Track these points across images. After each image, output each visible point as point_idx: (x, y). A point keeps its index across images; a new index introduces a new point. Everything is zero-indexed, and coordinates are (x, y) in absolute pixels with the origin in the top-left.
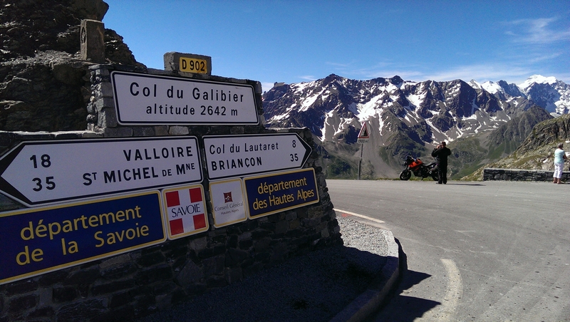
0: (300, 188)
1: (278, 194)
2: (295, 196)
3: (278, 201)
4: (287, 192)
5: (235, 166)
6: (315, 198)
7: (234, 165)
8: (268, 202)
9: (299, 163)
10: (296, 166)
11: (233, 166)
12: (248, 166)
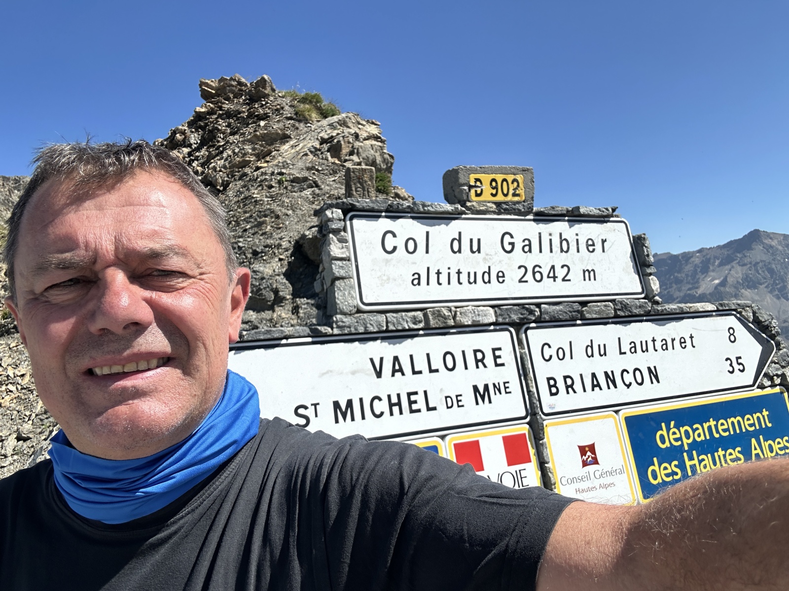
0: (755, 434)
1: (705, 447)
3: (707, 464)
5: (598, 385)
7: (596, 385)
8: (682, 466)
11: (593, 386)
12: (628, 386)
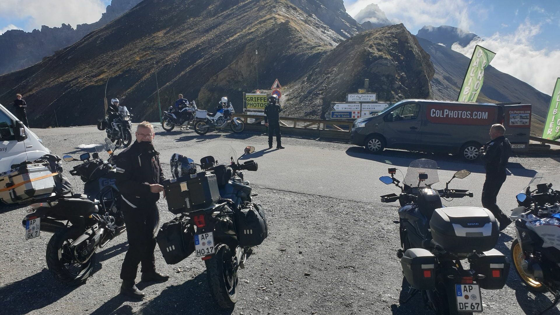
11: (368, 109)
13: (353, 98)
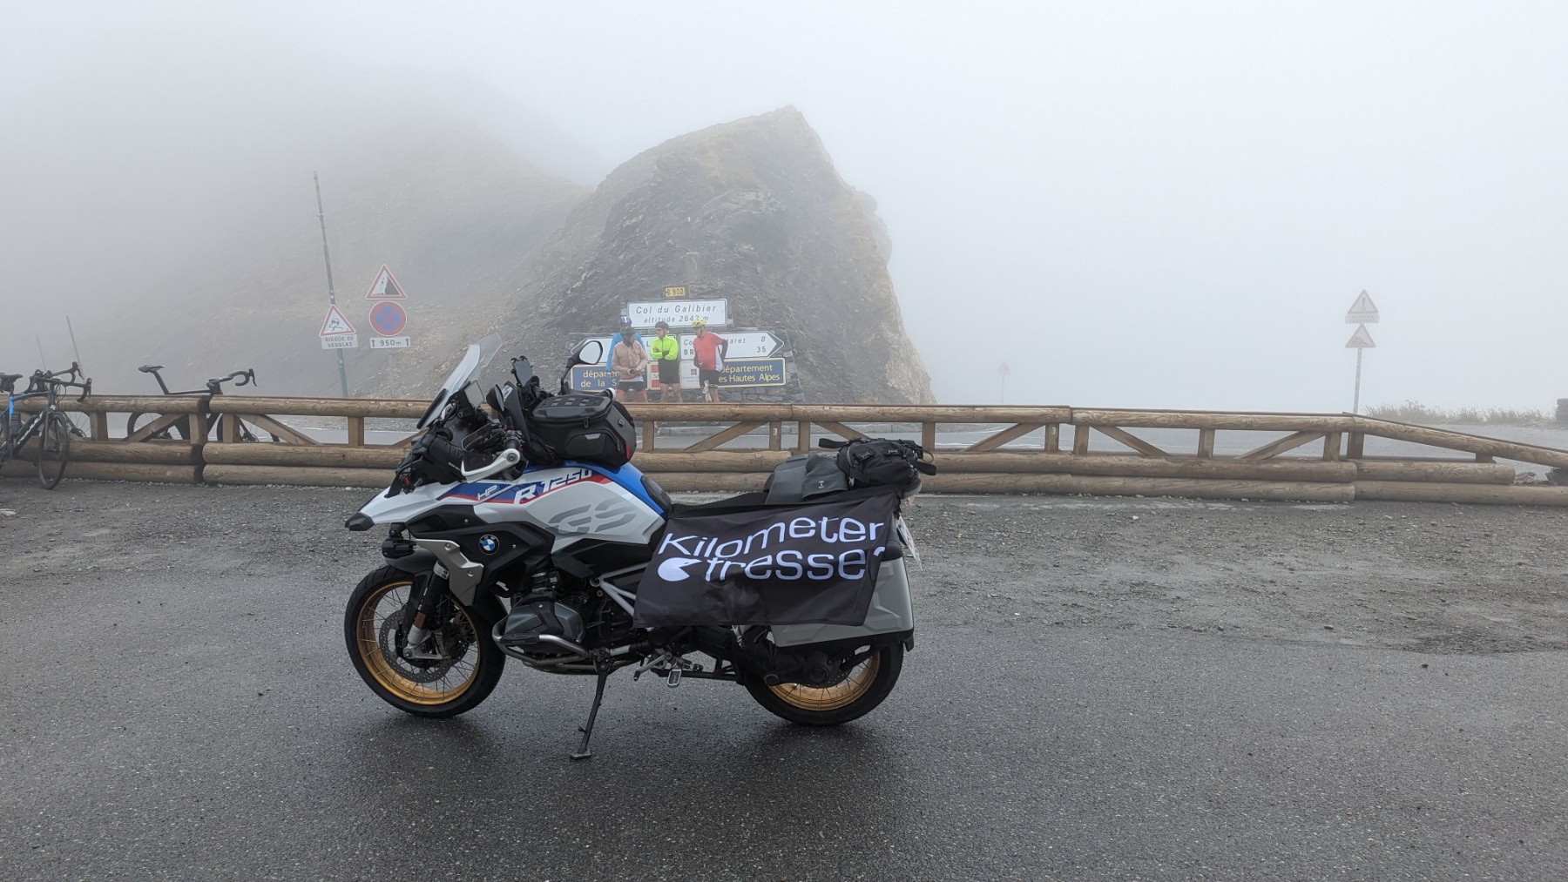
0: (764, 373)
1: (741, 374)
2: (758, 376)
3: (739, 379)
4: (748, 374)
6: (781, 381)
8: (728, 379)
9: (766, 354)
10: (764, 355)
13: (647, 316)
